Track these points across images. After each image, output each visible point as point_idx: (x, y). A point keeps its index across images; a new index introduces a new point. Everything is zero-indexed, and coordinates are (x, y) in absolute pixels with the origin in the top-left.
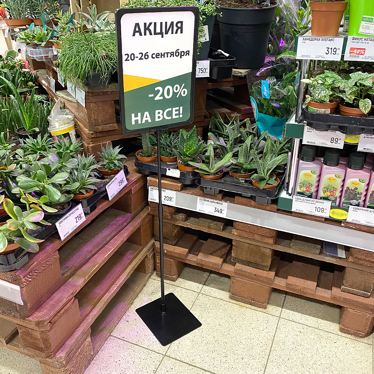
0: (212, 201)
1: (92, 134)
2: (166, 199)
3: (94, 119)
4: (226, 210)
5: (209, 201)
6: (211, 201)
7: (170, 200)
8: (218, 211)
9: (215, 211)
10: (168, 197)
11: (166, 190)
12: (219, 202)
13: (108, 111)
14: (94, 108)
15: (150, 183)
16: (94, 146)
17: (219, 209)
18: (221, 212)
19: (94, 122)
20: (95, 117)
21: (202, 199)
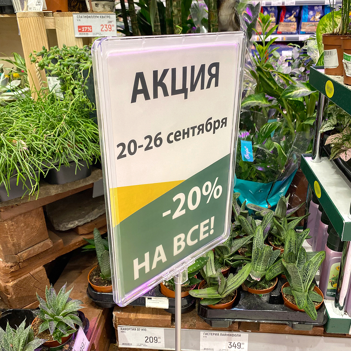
0: (224, 333)
1: (11, 267)
2: (148, 341)
3: (14, 245)
4: (246, 344)
5: (220, 335)
6: (222, 333)
7: (156, 341)
8: (234, 345)
9: (230, 347)
10: (151, 338)
11: (148, 329)
12: (234, 334)
13: (34, 225)
14: (12, 227)
15: (120, 321)
16: (16, 284)
17: (236, 343)
18: (239, 347)
19: (13, 248)
20: (13, 240)
21: (207, 332)
